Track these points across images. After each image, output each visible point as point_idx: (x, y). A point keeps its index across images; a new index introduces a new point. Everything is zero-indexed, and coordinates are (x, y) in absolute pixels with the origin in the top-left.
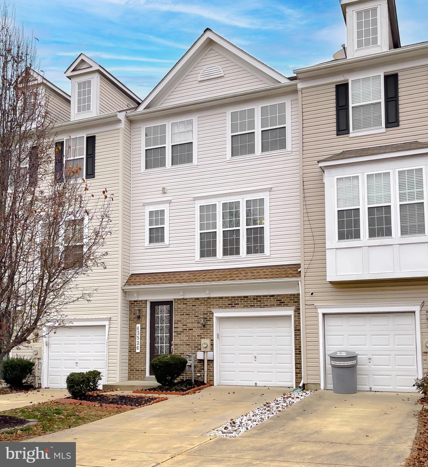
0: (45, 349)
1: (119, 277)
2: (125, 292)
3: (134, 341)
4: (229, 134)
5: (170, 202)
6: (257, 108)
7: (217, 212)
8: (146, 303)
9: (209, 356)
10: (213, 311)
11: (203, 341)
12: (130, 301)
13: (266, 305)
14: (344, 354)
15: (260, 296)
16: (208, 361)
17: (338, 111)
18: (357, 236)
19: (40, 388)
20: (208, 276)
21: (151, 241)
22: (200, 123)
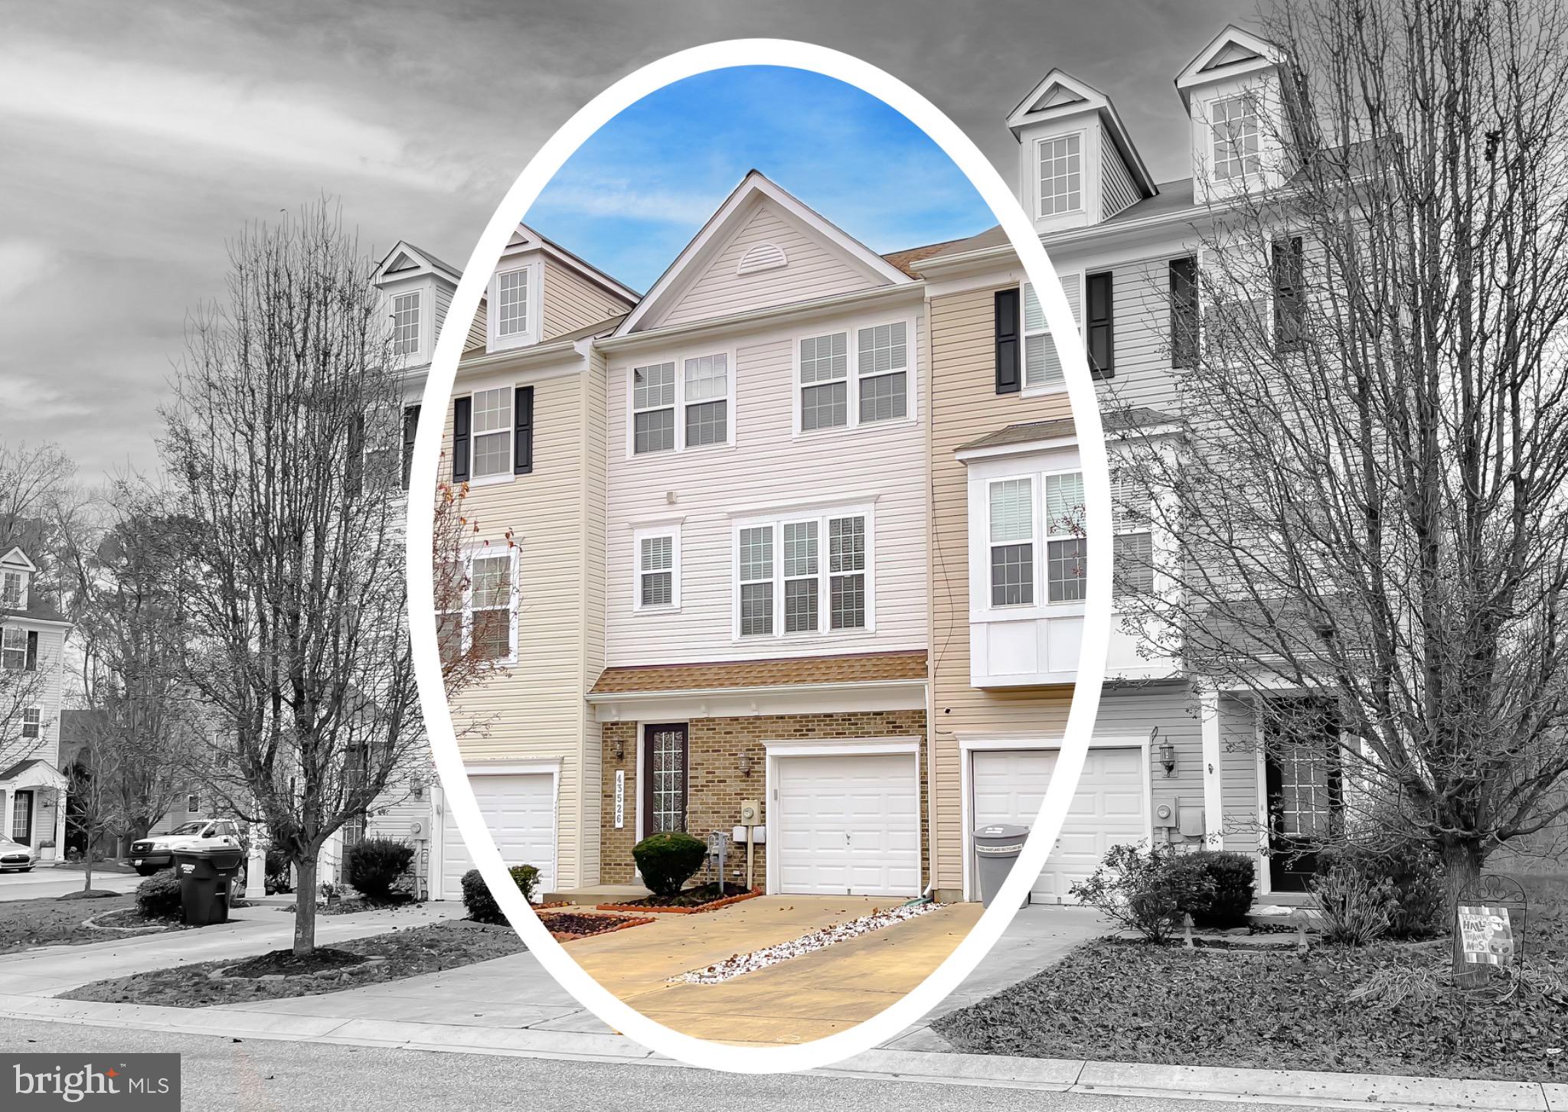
0: (435, 820)
1: (580, 674)
2: (592, 706)
3: (612, 804)
4: (797, 386)
5: (682, 521)
6: (851, 332)
7: (774, 543)
8: (636, 728)
9: (757, 835)
10: (765, 743)
11: (745, 805)
12: (604, 724)
13: (867, 733)
14: (999, 832)
15: (855, 714)
16: (755, 844)
17: (999, 345)
18: (1027, 598)
19: (426, 899)
20: (754, 674)
21: (646, 600)
22: (741, 360)
